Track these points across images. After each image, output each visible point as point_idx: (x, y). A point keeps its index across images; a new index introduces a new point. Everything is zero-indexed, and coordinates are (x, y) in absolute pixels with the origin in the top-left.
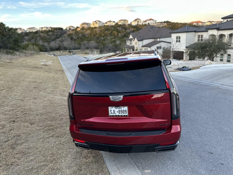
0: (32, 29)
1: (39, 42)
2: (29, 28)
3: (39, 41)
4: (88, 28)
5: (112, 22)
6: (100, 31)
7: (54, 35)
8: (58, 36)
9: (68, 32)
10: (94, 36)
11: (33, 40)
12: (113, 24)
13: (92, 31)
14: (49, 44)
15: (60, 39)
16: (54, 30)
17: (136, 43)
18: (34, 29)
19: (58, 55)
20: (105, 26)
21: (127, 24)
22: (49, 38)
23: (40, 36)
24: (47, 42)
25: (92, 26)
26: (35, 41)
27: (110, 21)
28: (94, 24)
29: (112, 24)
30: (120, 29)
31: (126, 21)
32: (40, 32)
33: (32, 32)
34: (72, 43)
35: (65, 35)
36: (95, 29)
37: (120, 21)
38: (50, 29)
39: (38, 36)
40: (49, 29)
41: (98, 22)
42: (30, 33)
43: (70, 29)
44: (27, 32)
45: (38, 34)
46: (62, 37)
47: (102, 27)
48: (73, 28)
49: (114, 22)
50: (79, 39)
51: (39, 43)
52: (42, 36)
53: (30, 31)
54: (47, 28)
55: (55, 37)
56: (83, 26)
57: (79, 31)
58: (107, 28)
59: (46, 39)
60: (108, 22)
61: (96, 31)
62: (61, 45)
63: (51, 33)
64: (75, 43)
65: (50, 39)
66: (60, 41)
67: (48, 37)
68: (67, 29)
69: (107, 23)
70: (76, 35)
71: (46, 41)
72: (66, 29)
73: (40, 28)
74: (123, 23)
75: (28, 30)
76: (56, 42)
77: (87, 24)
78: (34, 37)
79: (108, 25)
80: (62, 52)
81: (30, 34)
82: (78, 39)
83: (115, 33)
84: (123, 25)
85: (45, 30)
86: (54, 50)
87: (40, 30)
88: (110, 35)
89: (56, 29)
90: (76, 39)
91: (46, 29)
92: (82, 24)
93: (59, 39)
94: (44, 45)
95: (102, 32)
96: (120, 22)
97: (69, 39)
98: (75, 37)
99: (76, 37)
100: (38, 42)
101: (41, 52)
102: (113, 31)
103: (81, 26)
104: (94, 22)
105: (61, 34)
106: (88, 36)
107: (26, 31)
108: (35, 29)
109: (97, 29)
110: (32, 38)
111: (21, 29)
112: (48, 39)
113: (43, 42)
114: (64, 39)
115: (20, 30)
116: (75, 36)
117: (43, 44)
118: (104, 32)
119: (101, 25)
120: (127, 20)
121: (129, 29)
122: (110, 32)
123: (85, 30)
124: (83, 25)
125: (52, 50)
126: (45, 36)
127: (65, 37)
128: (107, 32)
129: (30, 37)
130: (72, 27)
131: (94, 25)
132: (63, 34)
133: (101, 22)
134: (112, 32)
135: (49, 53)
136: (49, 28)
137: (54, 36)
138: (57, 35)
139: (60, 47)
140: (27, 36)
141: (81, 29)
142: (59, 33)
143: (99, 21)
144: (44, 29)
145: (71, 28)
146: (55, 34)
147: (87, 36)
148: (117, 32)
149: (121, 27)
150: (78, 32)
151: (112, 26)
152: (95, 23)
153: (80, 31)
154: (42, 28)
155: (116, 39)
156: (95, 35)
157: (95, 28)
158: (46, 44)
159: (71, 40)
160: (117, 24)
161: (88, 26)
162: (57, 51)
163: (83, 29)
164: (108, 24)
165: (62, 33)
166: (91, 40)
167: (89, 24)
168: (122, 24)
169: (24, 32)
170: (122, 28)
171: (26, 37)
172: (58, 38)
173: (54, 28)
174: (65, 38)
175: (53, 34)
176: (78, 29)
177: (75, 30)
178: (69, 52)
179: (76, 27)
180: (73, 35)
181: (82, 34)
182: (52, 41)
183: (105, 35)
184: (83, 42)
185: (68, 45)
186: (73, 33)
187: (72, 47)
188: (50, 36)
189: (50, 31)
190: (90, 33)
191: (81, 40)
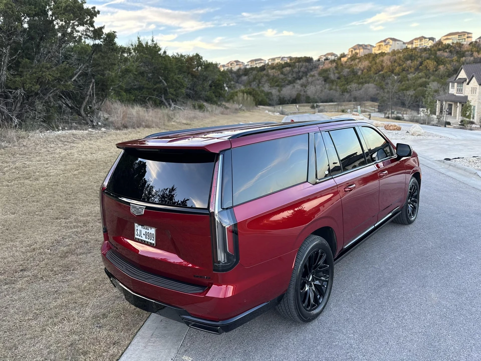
0: (257, 62)
1: (264, 87)
2: (252, 61)
3: (265, 86)
4: (366, 55)
5: (428, 40)
6: (391, 63)
7: (293, 72)
8: (301, 74)
9: (321, 67)
10: (376, 74)
11: (255, 83)
12: (430, 44)
13: (373, 62)
14: (279, 91)
15: (304, 80)
16: (295, 63)
17: (473, 90)
18: (259, 62)
19: (292, 112)
20: (407, 48)
21: (466, 42)
22: (283, 79)
23: (268, 75)
24: (278, 86)
25: (376, 51)
26: (258, 85)
27: (422, 38)
28: (380, 45)
29: (426, 44)
30: (446, 54)
31: (466, 36)
32: (268, 67)
33: (256, 67)
34: (325, 88)
35: (315, 73)
36: (381, 58)
37: (449, 37)
38: (289, 61)
39: (264, 74)
40: (286, 61)
41: (391, 42)
42: (252, 69)
43: (327, 59)
44: (248, 67)
45: (264, 72)
46: (308, 76)
47: (399, 52)
48: (333, 58)
49: (432, 39)
50: (342, 79)
51: (263, 89)
52: (272, 74)
53: (252, 66)
54: (282, 58)
55: (294, 77)
56: (354, 52)
57: (343, 63)
58: (411, 53)
59: (276, 82)
60: (416, 39)
61: (382, 61)
62: (302, 93)
63: (288, 69)
64: (331, 89)
66: (302, 85)
67: (282, 76)
68: (321, 59)
69: (414, 41)
70: (336, 71)
71: (277, 84)
72: (319, 60)
73: (270, 60)
74: (455, 42)
75: (250, 63)
76: (294, 86)
77: (364, 47)
78: (257, 77)
79: (414, 46)
81: (252, 73)
82: (339, 80)
83: (431, 64)
84: (454, 45)
85: (277, 63)
86: (288, 104)
87: (270, 64)
88: (417, 69)
89: (299, 60)
90: (336, 79)
91: (281, 62)
92: (352, 48)
93: (302, 80)
94: (271, 93)
95: (396, 64)
96: (447, 39)
97: (321, 81)
98: (332, 76)
99: (337, 75)
100: (263, 86)
102: (425, 60)
103: (350, 53)
104: (381, 42)
105: (306, 70)
106: (362, 73)
107: (246, 65)
108: (262, 61)
109: (386, 57)
110: (254, 79)
112: (280, 80)
113: (271, 87)
114: (310, 79)
115: (237, 65)
116: (334, 74)
118: (401, 62)
119: (397, 47)
120: (469, 33)
121: (472, 55)
122: (416, 63)
123: (357, 60)
124: (355, 49)
126: (276, 74)
127: (313, 76)
128: (409, 62)
129: (251, 77)
130: (332, 54)
131: (379, 50)
132: (311, 70)
133: (397, 42)
134: (421, 64)
135: (275, 108)
136: (286, 59)
137: (292, 75)
138: (299, 72)
139: (298, 96)
140: (245, 75)
141: (348, 59)
142: (303, 69)
143: (394, 40)
144: (277, 61)
145: (329, 57)
146: (296, 70)
147: (359, 73)
148: (435, 63)
149: (447, 50)
150: (342, 65)
151: (425, 49)
152: (383, 44)
153: (346, 62)
154: (273, 59)
155: (429, 78)
156: (379, 71)
157: (383, 54)
158: (274, 91)
159: (323, 82)
160: (440, 43)
161: (367, 52)
162: (292, 104)
163: (354, 58)
164: (417, 44)
165: (310, 67)
166: (366, 82)
167: (369, 47)
168: (453, 43)
169: (242, 67)
170: (451, 52)
171: (245, 78)
172: (300, 78)
173: (296, 58)
174: (314, 78)
175: (292, 72)
176: (344, 60)
177: (337, 62)
178: (313, 107)
179: (339, 55)
180: (330, 71)
181: (349, 70)
182: (288, 84)
183: (403, 70)
184: (349, 87)
185: (316, 93)
186: (331, 67)
187: (323, 96)
188: (285, 75)
189: (287, 65)
190: (369, 66)
191: (346, 83)
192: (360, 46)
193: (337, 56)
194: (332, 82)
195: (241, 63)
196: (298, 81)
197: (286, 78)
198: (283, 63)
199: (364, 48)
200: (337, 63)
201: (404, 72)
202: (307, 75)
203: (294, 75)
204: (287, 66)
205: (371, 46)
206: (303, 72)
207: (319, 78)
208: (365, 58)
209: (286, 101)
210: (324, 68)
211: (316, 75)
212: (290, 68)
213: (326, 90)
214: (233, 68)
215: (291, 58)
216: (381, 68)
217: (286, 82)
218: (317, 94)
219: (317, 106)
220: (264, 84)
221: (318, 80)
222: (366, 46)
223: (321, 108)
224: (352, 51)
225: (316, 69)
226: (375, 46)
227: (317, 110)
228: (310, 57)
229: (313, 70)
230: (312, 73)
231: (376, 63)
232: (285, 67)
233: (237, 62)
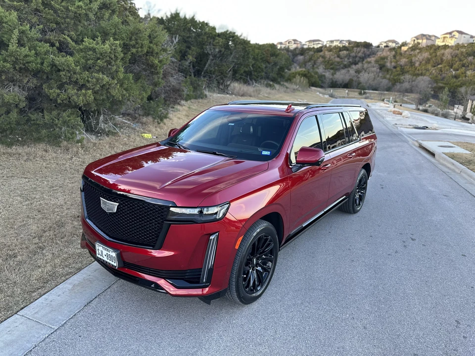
0: (315, 43)
2: (310, 41)
3: (319, 67)
4: (428, 46)
6: (452, 56)
7: (350, 56)
8: (357, 59)
9: (379, 53)
10: (434, 66)
11: (310, 63)
13: (434, 54)
14: (333, 75)
15: (359, 66)
16: (353, 47)
18: (317, 42)
19: (341, 96)
20: (472, 43)
22: (338, 63)
23: (323, 57)
24: (332, 69)
25: (439, 43)
26: (313, 66)
28: (445, 37)
32: (326, 49)
33: (313, 48)
34: (379, 76)
35: (372, 59)
36: (442, 51)
38: (347, 44)
39: (321, 56)
40: (344, 45)
41: (457, 35)
42: (309, 49)
44: (305, 47)
45: (321, 54)
46: (364, 62)
47: (463, 47)
48: (393, 45)
50: (398, 69)
51: (317, 70)
52: (328, 57)
53: (310, 47)
54: (341, 42)
55: (350, 62)
56: (416, 42)
57: (403, 52)
59: (332, 64)
61: (443, 54)
62: (355, 79)
63: (345, 52)
64: (384, 78)
65: (340, 65)
66: (357, 71)
67: (338, 59)
68: (381, 46)
70: (393, 60)
71: (332, 66)
72: (378, 47)
73: (329, 42)
75: (308, 43)
76: (349, 71)
77: (428, 37)
78: (313, 58)
80: (348, 91)
81: (308, 53)
82: (394, 70)
85: (335, 46)
86: (339, 87)
87: (328, 46)
89: (358, 45)
90: (392, 68)
91: (339, 45)
92: (415, 37)
93: (357, 65)
94: (324, 76)
95: (457, 59)
97: (376, 69)
98: (388, 65)
99: (393, 64)
101: (313, 88)
103: (412, 42)
104: (447, 34)
105: (363, 55)
106: (420, 65)
107: (304, 45)
108: (320, 42)
109: (448, 51)
110: (310, 60)
111: (296, 42)
112: (336, 63)
113: (325, 69)
114: (366, 66)
115: (295, 43)
116: (391, 62)
117: (324, 74)
118: (462, 58)
123: (418, 51)
124: (417, 39)
125: (334, 85)
126: (332, 57)
127: (370, 62)
128: (471, 58)
129: (307, 57)
130: (393, 41)
131: (443, 42)
132: (369, 56)
133: (463, 35)
135: (325, 90)
136: (345, 42)
137: (348, 59)
138: (356, 56)
139: (351, 81)
140: (302, 54)
141: (410, 48)
142: (360, 54)
143: (460, 33)
144: (335, 44)
145: (390, 44)
146: (353, 54)
147: (417, 64)
150: (401, 54)
152: (448, 36)
153: (406, 51)
154: (332, 42)
156: (438, 65)
157: (446, 47)
158: (328, 74)
159: (378, 70)
161: (430, 43)
162: (343, 89)
163: (415, 47)
165: (368, 53)
166: (422, 74)
167: (433, 38)
169: (299, 46)
171: (300, 58)
172: (356, 63)
173: (356, 42)
174: (369, 65)
175: (348, 56)
176: (404, 48)
177: (396, 51)
178: (360, 94)
179: (400, 43)
180: (387, 59)
181: (407, 60)
182: (342, 68)
183: (463, 65)
184: (402, 77)
185: (368, 80)
186: (390, 55)
188: (341, 59)
189: (345, 48)
190: (428, 58)
191: (401, 73)
192: (423, 36)
193: (398, 44)
194: (388, 70)
195: (298, 42)
196: (353, 66)
197: (341, 62)
198: (341, 46)
199: (427, 39)
201: (464, 68)
202: (363, 60)
203: (351, 60)
204: (345, 50)
205: (435, 36)
206: (360, 58)
207: (375, 65)
208: (426, 49)
209: (337, 85)
210: (382, 55)
211: (373, 62)
212: (348, 52)
213: (379, 78)
214: (290, 47)
215: (350, 42)
216: (440, 62)
217: (342, 65)
218: (370, 81)
219: (365, 93)
220: (319, 65)
221: (374, 67)
222: (430, 36)
223: (368, 95)
224: (414, 40)
225: (374, 56)
226: (439, 37)
228: (369, 43)
229: (371, 56)
230: (369, 60)
231: (436, 56)
232: (343, 50)
233: (295, 40)
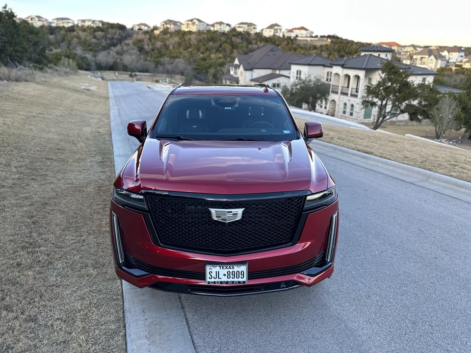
0: (64, 21)
1: (76, 50)
2: (58, 19)
3: (76, 48)
4: (176, 31)
5: (225, 25)
6: (197, 41)
7: (107, 37)
8: (115, 41)
9: (135, 36)
10: (185, 50)
11: (64, 44)
12: (227, 29)
13: (183, 39)
14: (95, 56)
15: (118, 48)
16: (107, 28)
18: (67, 21)
19: (111, 78)
20: (209, 31)
21: (253, 32)
22: (96, 44)
23: (78, 37)
24: (91, 50)
25: (184, 28)
26: (68, 47)
27: (221, 23)
28: (188, 24)
29: (225, 29)
30: (238, 40)
31: (253, 27)
32: (78, 28)
33: (64, 27)
34: (141, 59)
35: (129, 41)
36: (189, 36)
37: (241, 26)
38: (100, 25)
39: (74, 36)
40: (97, 25)
41: (197, 22)
42: (59, 28)
43: (140, 29)
44: (53, 25)
45: (75, 33)
46: (123, 44)
47: (203, 33)
48: (145, 28)
49: (228, 25)
50: (156, 51)
51: (75, 52)
52: (83, 37)
53: (59, 25)
54: (93, 22)
55: (108, 43)
56: (165, 26)
57: (156, 36)
58: (212, 35)
59: (89, 46)
60: (217, 23)
61: (190, 39)
62: (118, 61)
63: (100, 33)
64: (146, 60)
65: (98, 47)
66: (118, 53)
67: (94, 41)
68: (134, 28)
69: (216, 25)
70: (149, 43)
71: (90, 48)
72: (132, 29)
73: (80, 22)
74: (245, 30)
75: (55, 21)
76: (109, 53)
77: (174, 23)
78: (66, 38)
79: (216, 29)
80: (118, 74)
81: (59, 32)
82: (153, 52)
83: (228, 47)
84: (244, 33)
85: (88, 26)
86: (105, 70)
87: (80, 25)
88: (217, 50)
89: (112, 26)
90: (150, 50)
91: (92, 25)
92: (164, 22)
93: (116, 48)
94: (86, 58)
95: (201, 44)
96: (240, 27)
97: (135, 51)
98: (147, 48)
99: (150, 47)
100: (74, 48)
101: (80, 71)
102: (223, 43)
103: (162, 27)
104: (189, 21)
105: (120, 37)
106: (173, 48)
107: (51, 23)
108: (70, 21)
109: (193, 36)
110: (63, 40)
111: (41, 19)
112: (93, 45)
113: (84, 50)
114: (125, 48)
115: (39, 20)
116: (148, 45)
117: (85, 55)
118: (205, 42)
119: (202, 28)
120: (254, 25)
121: (256, 44)
122: (217, 44)
123: (169, 35)
124: (166, 24)
125: (100, 68)
126: (88, 38)
127: (128, 45)
128: (211, 43)
129: (59, 37)
130: (145, 25)
131: (187, 28)
132: (125, 38)
133: (202, 23)
134: (221, 46)
135: (94, 73)
136: (97, 23)
137: (106, 40)
138: (113, 38)
139: (115, 63)
140: (51, 34)
141: (161, 32)
142: (116, 36)
143: (199, 20)
144: (87, 24)
145: (143, 27)
146: (109, 36)
147: (171, 47)
148: (231, 47)
149: (240, 37)
150: (155, 37)
151: (223, 34)
152: (190, 23)
153: (159, 35)
154: (83, 21)
155: (226, 59)
156: (188, 48)
157: (190, 32)
158: (89, 56)
159: (138, 53)
160: (234, 30)
161: (177, 28)
162: (110, 71)
163: (165, 32)
164: (217, 28)
165: (124, 35)
166: (177, 57)
167: (179, 24)
168: (244, 31)
169: (46, 24)
170: (242, 38)
171: (51, 37)
172: (115, 46)
173: (109, 23)
174: (129, 48)
175: (105, 37)
176: (157, 32)
177: (150, 33)
178: (131, 76)
179: (152, 27)
180: (144, 42)
181: (161, 43)
182: (102, 50)
183: (207, 49)
184: (162, 60)
185: (132, 62)
186: (145, 38)
187: (139, 65)
188: (98, 40)
189: (98, 29)
190: (178, 42)
191: (159, 55)
192: (170, 22)
193: (149, 27)
194: (147, 53)
195: (44, 20)
196: (113, 48)
197: (100, 43)
198: (95, 27)
199: (174, 25)
200: (150, 35)
201: (208, 52)
202: (121, 43)
203: (108, 41)
204: (100, 31)
205: (180, 23)
206: (117, 39)
207: (134, 47)
208: (176, 34)
209: (102, 67)
210: (138, 38)
211: (131, 44)
212: (103, 33)
213: (141, 61)
214: (34, 24)
215: (103, 23)
216: (189, 46)
217: (100, 47)
218: (134, 63)
219: (135, 75)
220: (76, 46)
221: (133, 49)
222: (176, 22)
223: (139, 77)
224: (164, 25)
225: (130, 38)
226: (183, 23)
227: (135, 79)
228: (122, 25)
229: (128, 38)
230: (127, 42)
231: (185, 40)
232: (98, 31)
233: (39, 17)
